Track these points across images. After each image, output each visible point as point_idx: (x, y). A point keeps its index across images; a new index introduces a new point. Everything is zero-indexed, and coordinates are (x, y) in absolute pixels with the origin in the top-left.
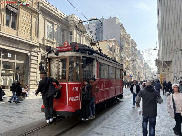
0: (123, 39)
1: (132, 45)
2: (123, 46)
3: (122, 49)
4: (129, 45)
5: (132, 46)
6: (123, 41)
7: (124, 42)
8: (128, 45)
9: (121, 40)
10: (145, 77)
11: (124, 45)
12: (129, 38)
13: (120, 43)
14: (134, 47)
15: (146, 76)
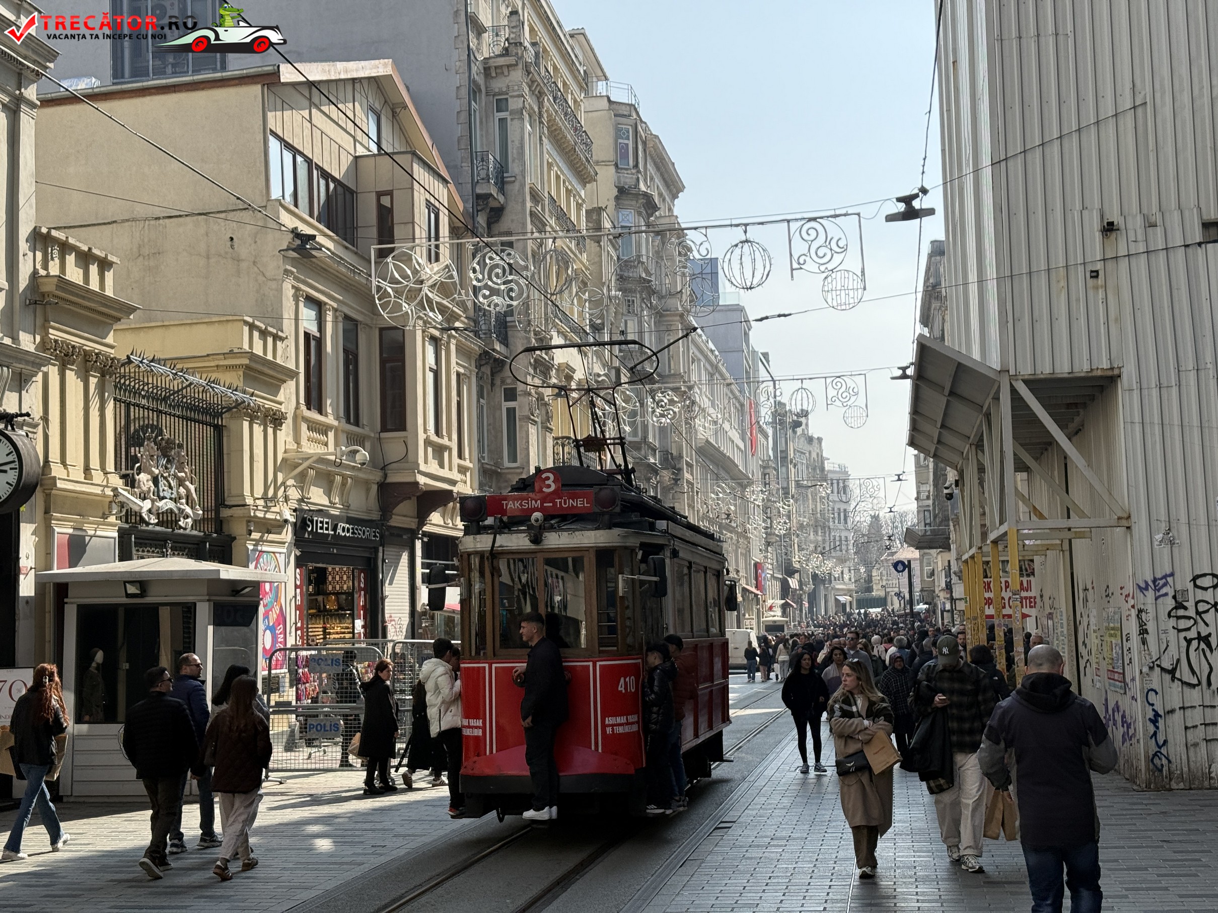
0: (498, 84)
1: (628, 179)
2: (502, 184)
3: (496, 214)
4: (585, 177)
5: (623, 193)
6: (501, 105)
7: (513, 127)
8: (567, 173)
9: (474, 91)
10: (785, 590)
11: (514, 168)
12: (585, 83)
13: (459, 130)
14: (650, 206)
15: (790, 571)
